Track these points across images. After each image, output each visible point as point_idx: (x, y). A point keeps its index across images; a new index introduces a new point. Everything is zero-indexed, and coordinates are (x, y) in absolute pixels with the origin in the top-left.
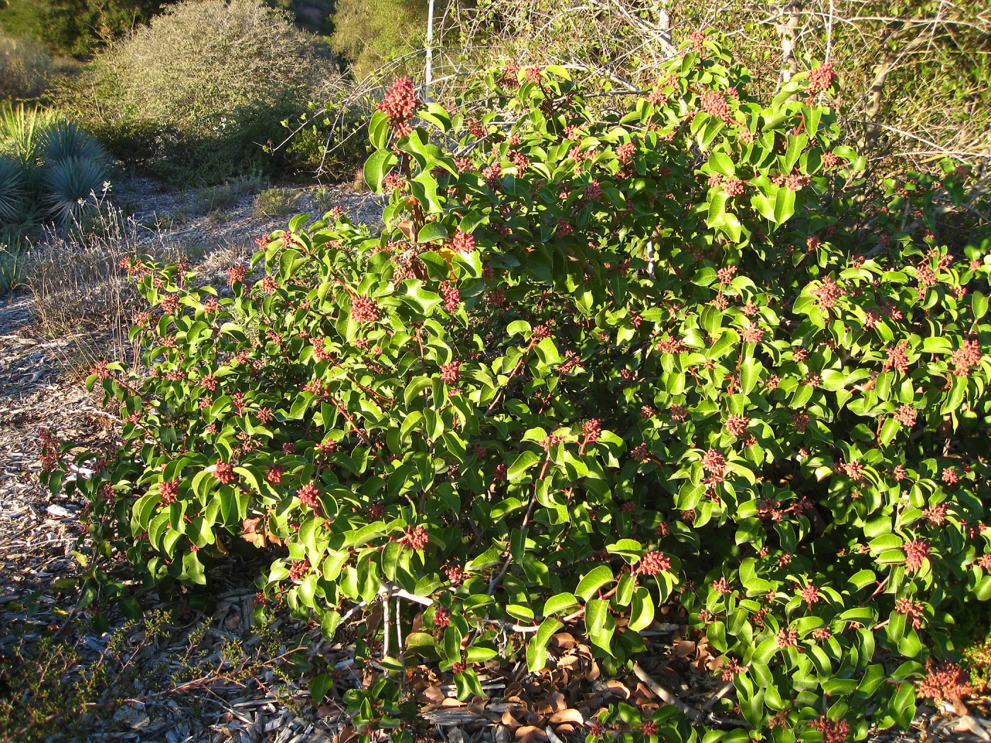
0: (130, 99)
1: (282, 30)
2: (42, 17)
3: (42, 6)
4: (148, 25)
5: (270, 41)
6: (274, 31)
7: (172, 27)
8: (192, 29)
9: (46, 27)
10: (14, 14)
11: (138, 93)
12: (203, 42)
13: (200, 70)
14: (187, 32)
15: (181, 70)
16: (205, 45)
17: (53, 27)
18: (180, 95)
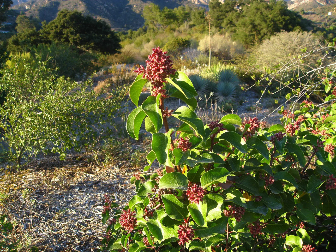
0: (257, 64)
1: (316, 44)
2: (246, 36)
3: (246, 32)
4: (269, 39)
5: (311, 48)
6: (313, 44)
7: (277, 40)
8: (283, 41)
9: (246, 39)
10: (238, 34)
11: (261, 62)
12: (286, 46)
13: (284, 56)
14: (281, 42)
15: (277, 56)
16: (287, 47)
17: (248, 39)
18: (275, 64)
